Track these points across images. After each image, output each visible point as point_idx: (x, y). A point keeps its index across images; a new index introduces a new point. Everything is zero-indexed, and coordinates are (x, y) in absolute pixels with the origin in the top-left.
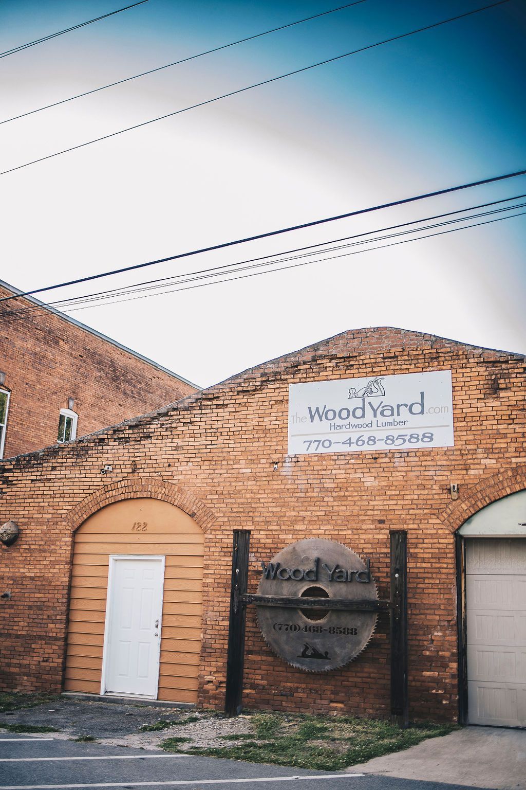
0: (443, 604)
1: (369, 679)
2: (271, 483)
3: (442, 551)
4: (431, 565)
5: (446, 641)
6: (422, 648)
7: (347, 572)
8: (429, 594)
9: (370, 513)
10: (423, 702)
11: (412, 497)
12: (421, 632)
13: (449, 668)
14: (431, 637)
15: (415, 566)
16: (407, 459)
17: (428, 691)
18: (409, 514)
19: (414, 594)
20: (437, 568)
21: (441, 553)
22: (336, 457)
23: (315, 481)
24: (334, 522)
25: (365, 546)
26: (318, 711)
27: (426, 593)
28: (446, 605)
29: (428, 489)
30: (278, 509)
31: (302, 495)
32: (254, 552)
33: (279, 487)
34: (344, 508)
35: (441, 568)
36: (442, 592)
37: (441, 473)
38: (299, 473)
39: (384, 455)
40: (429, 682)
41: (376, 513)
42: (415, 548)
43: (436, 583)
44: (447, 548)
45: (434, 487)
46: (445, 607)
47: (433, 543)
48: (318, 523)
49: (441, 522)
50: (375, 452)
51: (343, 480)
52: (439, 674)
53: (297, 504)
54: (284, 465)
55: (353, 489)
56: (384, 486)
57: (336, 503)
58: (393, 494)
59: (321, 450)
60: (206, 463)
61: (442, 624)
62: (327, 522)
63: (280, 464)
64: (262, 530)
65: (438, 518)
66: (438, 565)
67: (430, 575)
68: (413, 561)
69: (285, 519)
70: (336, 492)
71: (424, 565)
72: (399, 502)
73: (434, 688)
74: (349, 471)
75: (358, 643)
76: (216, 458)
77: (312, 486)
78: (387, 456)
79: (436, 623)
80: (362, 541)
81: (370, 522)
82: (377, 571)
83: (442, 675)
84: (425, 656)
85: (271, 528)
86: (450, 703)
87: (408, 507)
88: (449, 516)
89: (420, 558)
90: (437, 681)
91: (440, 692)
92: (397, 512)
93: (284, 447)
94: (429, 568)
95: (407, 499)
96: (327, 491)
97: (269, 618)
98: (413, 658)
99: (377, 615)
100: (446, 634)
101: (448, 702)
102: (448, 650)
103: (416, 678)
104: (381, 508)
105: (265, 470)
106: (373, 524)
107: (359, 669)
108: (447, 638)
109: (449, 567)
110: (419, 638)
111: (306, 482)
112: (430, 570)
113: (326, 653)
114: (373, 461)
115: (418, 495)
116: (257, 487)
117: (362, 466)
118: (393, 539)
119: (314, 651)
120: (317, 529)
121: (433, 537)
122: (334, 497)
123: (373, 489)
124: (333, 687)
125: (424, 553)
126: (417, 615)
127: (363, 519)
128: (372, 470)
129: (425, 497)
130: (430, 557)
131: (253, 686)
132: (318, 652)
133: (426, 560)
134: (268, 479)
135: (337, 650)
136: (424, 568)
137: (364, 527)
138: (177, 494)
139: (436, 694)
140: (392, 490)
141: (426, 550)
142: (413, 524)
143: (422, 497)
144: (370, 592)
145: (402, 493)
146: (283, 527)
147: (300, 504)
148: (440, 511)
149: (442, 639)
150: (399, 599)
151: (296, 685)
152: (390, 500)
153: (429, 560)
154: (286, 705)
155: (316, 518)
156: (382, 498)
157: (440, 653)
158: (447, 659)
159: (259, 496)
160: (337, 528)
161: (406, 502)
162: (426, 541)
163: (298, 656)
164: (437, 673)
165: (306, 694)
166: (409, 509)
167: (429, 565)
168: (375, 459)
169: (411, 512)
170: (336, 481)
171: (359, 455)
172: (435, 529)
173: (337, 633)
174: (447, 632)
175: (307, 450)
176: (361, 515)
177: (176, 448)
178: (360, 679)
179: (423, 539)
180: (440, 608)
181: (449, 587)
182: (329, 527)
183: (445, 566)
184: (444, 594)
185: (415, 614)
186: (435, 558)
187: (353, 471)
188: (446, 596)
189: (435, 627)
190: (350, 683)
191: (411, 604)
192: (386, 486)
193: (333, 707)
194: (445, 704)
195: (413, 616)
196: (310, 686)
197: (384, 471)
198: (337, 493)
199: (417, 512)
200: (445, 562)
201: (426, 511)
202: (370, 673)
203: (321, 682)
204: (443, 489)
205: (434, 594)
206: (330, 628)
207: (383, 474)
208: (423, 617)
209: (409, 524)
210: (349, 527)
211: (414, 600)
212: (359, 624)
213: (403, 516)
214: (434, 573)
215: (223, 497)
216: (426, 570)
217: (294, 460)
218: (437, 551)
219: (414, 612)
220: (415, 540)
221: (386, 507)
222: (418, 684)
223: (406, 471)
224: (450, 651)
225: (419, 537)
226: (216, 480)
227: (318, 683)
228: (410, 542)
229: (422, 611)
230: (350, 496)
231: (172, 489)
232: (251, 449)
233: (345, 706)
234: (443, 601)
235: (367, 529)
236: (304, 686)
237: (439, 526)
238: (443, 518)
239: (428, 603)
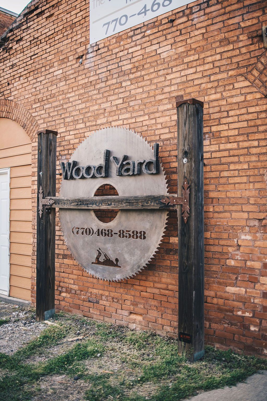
0: (253, 197)
1: (167, 292)
2: (77, 79)
3: (252, 123)
4: (238, 145)
5: (256, 247)
6: (226, 256)
7: (134, 164)
8: (235, 184)
9: (167, 90)
10: (226, 325)
11: (213, 58)
12: (225, 236)
13: (259, 284)
14: (237, 241)
15: (218, 149)
16: (208, 10)
17: (232, 311)
18: (210, 82)
19: (216, 186)
20: (245, 148)
21: (251, 127)
22: (132, 33)
23: (113, 67)
24: (131, 109)
25: (163, 131)
26: (119, 321)
27: (231, 184)
28: (257, 197)
29: (233, 42)
30: (83, 106)
31: (103, 85)
32: (65, 155)
33: (83, 82)
34: (141, 90)
35: (250, 147)
36: (251, 180)
37: (250, 16)
38: (99, 62)
39: (181, 14)
40: (233, 301)
41: (173, 88)
42: (217, 125)
43: (244, 169)
44: (258, 118)
45: (241, 37)
46: (255, 201)
47: (240, 115)
48: (117, 113)
49: (250, 84)
50: (171, 14)
51: (139, 57)
52: (246, 292)
53: (98, 96)
54: (88, 56)
55: (149, 65)
56: (181, 52)
57: (133, 87)
58: (192, 59)
59: (119, 29)
60: (32, 74)
61: (252, 223)
62: (125, 110)
63: (84, 57)
64: (71, 130)
65: (246, 79)
66: (246, 144)
67: (236, 159)
68: (215, 143)
69: (89, 114)
70: (133, 73)
71: (229, 146)
72: (199, 69)
73: (240, 309)
74: (145, 45)
75: (147, 249)
76: (38, 67)
77: (112, 73)
78: (184, 14)
79: (243, 223)
80: (159, 126)
81: (167, 101)
82: (175, 160)
83: (250, 292)
84: (229, 266)
85: (78, 126)
86: (259, 330)
87: (208, 73)
88: (261, 73)
89: (224, 137)
90: (244, 300)
91: (247, 314)
92: (196, 82)
93: (87, 37)
94: (235, 149)
95: (208, 63)
96: (124, 75)
97: (69, 221)
98: (214, 268)
99: (166, 214)
100: (257, 237)
101: (257, 329)
102: (259, 259)
103: (218, 293)
104: (178, 81)
105: (73, 67)
106: (170, 103)
107: (157, 279)
108: (258, 243)
109: (261, 144)
110: (222, 242)
111: (105, 69)
112: (236, 152)
113: (117, 260)
114: (170, 25)
115: (221, 53)
116: (66, 87)
117: (158, 35)
118: (180, 113)
119: (105, 257)
120: (116, 120)
121: (240, 107)
122: (130, 80)
123: (170, 59)
124: (132, 297)
125: (229, 129)
126: (221, 212)
127: (160, 99)
128: (169, 36)
129: (229, 54)
130: (237, 134)
131: (69, 291)
132: (110, 259)
133: (232, 139)
134: (75, 75)
135: (127, 257)
136: (229, 150)
137: (161, 108)
138: (14, 109)
139: (243, 317)
140: (190, 56)
141: (232, 126)
142: (215, 93)
143: (225, 55)
144: (159, 186)
145: (202, 56)
146: (88, 124)
147: (101, 96)
148: (249, 69)
149: (251, 244)
150: (188, 192)
151: (101, 292)
152: (188, 68)
153: (235, 139)
154: (93, 312)
155: (115, 108)
156: (179, 68)
157: (249, 263)
158: (258, 271)
159: (69, 95)
160: (134, 114)
161: (207, 67)
162: (231, 113)
163: (93, 263)
164: (244, 290)
165: (109, 302)
166: (210, 75)
167: (235, 145)
168: (172, 21)
169: (213, 78)
170: (133, 60)
171: (154, 22)
172: (242, 94)
173: (126, 237)
174: (258, 235)
175: (106, 34)
176: (157, 95)
177: (13, 66)
178: (158, 290)
179: (227, 112)
180: (248, 202)
181: (261, 172)
182: (128, 115)
183: (256, 143)
184: (254, 182)
185: (217, 212)
186: (242, 134)
187: (149, 44)
188: (258, 186)
189: (243, 228)
190: (148, 294)
191: (212, 198)
192: (183, 52)
193: (132, 319)
194: (252, 331)
195: (216, 215)
196: (112, 294)
197: (181, 34)
198: (134, 75)
199: (220, 76)
200: (256, 138)
201: (231, 73)
202: (167, 284)
203: (122, 290)
204: (252, 38)
205: (242, 183)
206: (120, 231)
207: (181, 38)
208: (227, 215)
209: (210, 95)
210: (146, 111)
211: (216, 193)
212: (148, 226)
213: (203, 85)
214: (241, 155)
215: (43, 103)
216: (232, 153)
217: (96, 48)
218: (245, 124)
219: (217, 210)
220: (218, 114)
221: (184, 79)
222: (221, 301)
223: (206, 27)
224: (261, 261)
225: (222, 110)
226: (38, 89)
227: (119, 291)
228: (212, 118)
229: (227, 208)
230: (146, 75)
231: (11, 106)
232: (62, 48)
233: (143, 319)
234: (254, 192)
235: (165, 110)
236: (107, 293)
237: (248, 90)
238: (253, 78)
239: (233, 196)
